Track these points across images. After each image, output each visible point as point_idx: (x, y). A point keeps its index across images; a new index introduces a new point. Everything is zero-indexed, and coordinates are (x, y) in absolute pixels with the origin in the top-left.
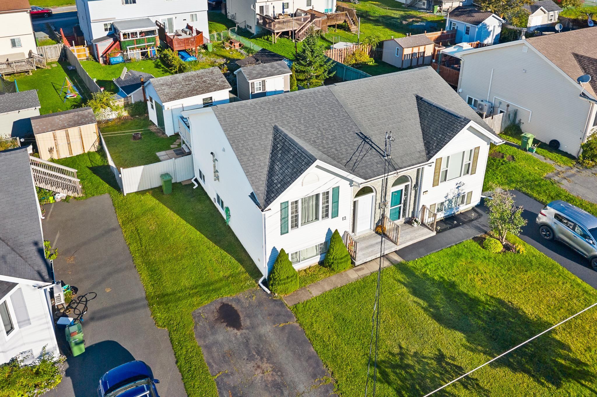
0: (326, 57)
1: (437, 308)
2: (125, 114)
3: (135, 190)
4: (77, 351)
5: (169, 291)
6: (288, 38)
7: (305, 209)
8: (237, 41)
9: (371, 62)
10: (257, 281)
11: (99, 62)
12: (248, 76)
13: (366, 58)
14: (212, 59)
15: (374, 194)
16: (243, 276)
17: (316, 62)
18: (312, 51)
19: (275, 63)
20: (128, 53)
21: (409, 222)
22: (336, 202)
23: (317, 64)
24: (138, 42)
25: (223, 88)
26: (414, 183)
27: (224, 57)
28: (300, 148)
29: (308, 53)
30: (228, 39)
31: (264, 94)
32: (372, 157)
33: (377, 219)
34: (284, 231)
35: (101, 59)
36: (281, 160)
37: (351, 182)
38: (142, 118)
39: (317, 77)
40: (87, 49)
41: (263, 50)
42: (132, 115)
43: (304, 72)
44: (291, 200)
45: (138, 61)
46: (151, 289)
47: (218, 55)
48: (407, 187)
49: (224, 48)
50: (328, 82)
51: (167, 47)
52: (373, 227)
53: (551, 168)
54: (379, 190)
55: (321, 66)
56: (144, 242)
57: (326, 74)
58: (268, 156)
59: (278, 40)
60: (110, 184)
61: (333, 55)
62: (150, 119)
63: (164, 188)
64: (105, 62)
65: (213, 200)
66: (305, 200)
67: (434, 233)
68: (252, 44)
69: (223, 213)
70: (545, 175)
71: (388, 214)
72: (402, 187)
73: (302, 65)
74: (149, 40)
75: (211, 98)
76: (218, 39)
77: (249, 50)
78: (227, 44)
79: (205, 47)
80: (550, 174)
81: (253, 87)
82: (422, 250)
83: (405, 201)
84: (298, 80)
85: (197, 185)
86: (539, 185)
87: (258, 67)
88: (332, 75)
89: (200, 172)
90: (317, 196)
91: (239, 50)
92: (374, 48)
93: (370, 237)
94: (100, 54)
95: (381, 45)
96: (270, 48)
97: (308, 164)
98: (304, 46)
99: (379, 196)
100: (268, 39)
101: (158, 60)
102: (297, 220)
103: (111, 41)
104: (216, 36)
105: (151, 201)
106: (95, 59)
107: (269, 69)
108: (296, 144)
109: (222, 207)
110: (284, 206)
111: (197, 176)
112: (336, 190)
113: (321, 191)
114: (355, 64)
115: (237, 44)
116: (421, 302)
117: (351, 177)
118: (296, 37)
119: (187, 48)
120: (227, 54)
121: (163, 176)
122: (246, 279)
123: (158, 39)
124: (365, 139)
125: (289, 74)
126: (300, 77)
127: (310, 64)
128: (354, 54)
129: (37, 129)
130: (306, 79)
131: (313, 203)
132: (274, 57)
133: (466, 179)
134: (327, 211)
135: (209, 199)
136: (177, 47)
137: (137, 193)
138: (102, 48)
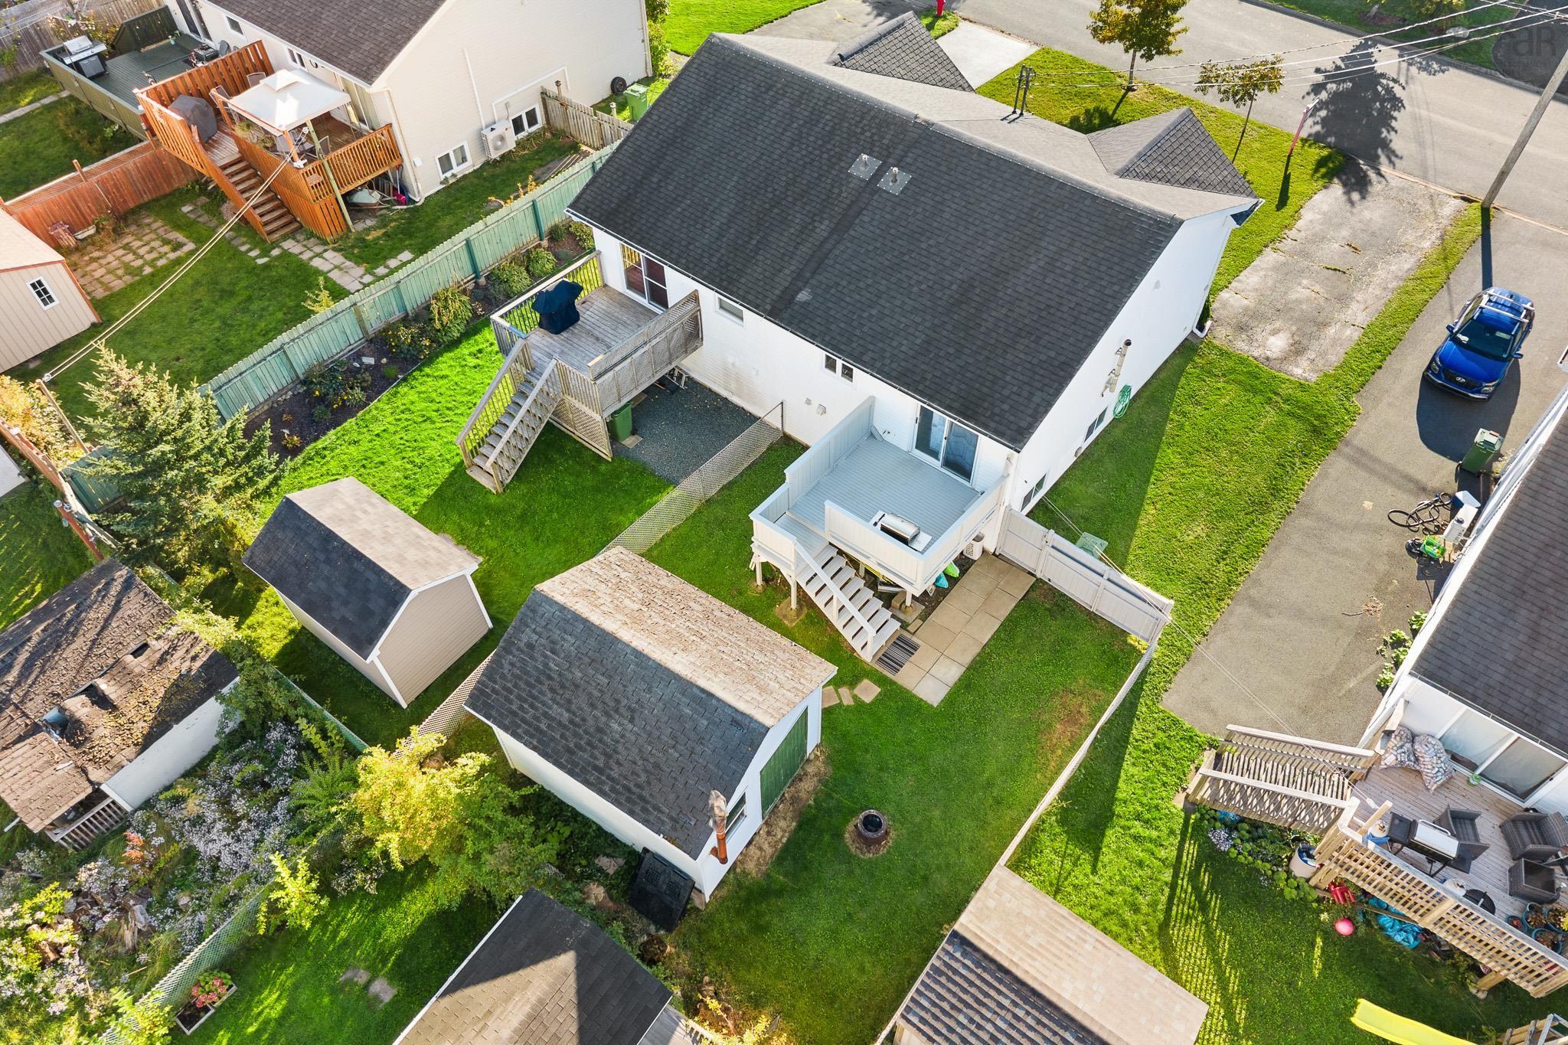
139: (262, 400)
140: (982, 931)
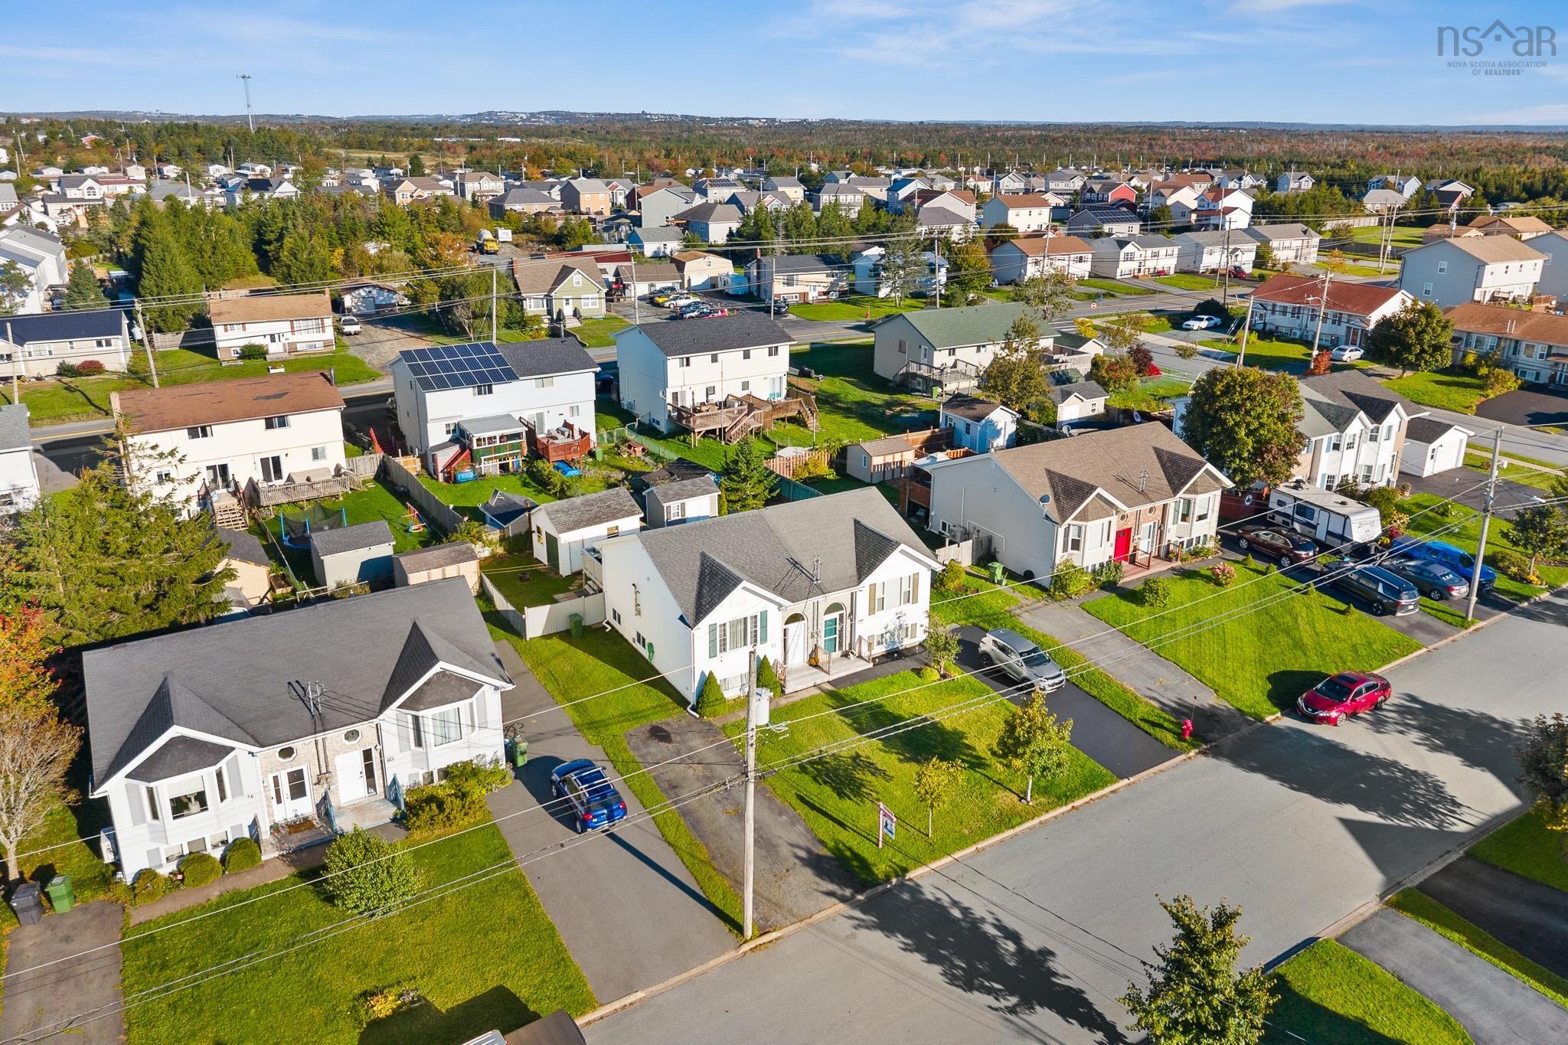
0: (766, 469)
1: (861, 724)
2: (500, 550)
3: (539, 633)
4: (521, 761)
5: (598, 719)
6: (715, 439)
7: (734, 634)
8: (639, 445)
9: (831, 475)
10: (685, 709)
11: (437, 480)
13: (825, 470)
14: (604, 472)
15: (805, 622)
16: (670, 706)
17: (752, 477)
18: (748, 463)
19: (698, 480)
20: (482, 466)
21: (846, 655)
22: (764, 627)
23: (755, 480)
24: (497, 450)
25: (632, 513)
26: (849, 611)
27: (622, 469)
28: (728, 572)
29: (742, 466)
30: (625, 441)
31: (683, 521)
32: (802, 582)
33: (810, 650)
34: (712, 654)
35: (441, 475)
36: (708, 584)
37: (780, 606)
38: (523, 555)
39: (755, 497)
40: (418, 460)
41: (680, 460)
42: (509, 551)
43: (737, 490)
44: (719, 622)
45: (495, 477)
46: (577, 719)
47: (612, 467)
48: (841, 616)
49: (619, 454)
50: (769, 503)
51: (540, 457)
52: (807, 659)
53: (1016, 601)
54: (810, 617)
55: (760, 482)
56: (560, 682)
57: (766, 493)
58: (696, 581)
59: (699, 441)
60: (505, 630)
61: (777, 466)
62: (536, 555)
63: (573, 633)
64: (447, 480)
65: (631, 641)
66: (734, 624)
67: (871, 665)
68: (662, 449)
69: (645, 653)
70: (1007, 608)
71: (821, 644)
72: (836, 615)
73: (735, 481)
74: (512, 447)
75: (617, 528)
76: (609, 441)
77: (658, 459)
78: (624, 448)
79: (592, 454)
80: (1013, 607)
81: (669, 513)
82: (855, 680)
83: (841, 631)
84: (729, 501)
85: (609, 628)
86: (997, 619)
87: (676, 486)
88: (774, 494)
89: (614, 611)
90: (745, 619)
91: (642, 458)
92: (835, 455)
93: (802, 669)
94: (440, 468)
95: (843, 452)
96: (689, 456)
97: (735, 585)
98: (737, 455)
99: (811, 624)
100: (684, 441)
101: (525, 475)
102: (725, 644)
103: (456, 448)
104: (605, 436)
105: (559, 645)
106: (430, 474)
107: (689, 487)
108: (724, 568)
109: (644, 646)
110: (712, 628)
111: (610, 617)
112: (764, 614)
113: (749, 615)
114: (809, 478)
115: (639, 449)
116: (846, 720)
117: (779, 599)
118: (727, 437)
119: (569, 457)
120: (625, 464)
121: (572, 616)
122: (674, 709)
123: (525, 445)
124: (795, 564)
125: (716, 494)
126: (733, 497)
127: (745, 480)
128: (806, 464)
129: (410, 568)
130: (739, 500)
131: (741, 627)
132: (698, 470)
133: (907, 608)
134: (756, 636)
135: (627, 641)
136: (554, 456)
137: (542, 637)
138: (443, 459)
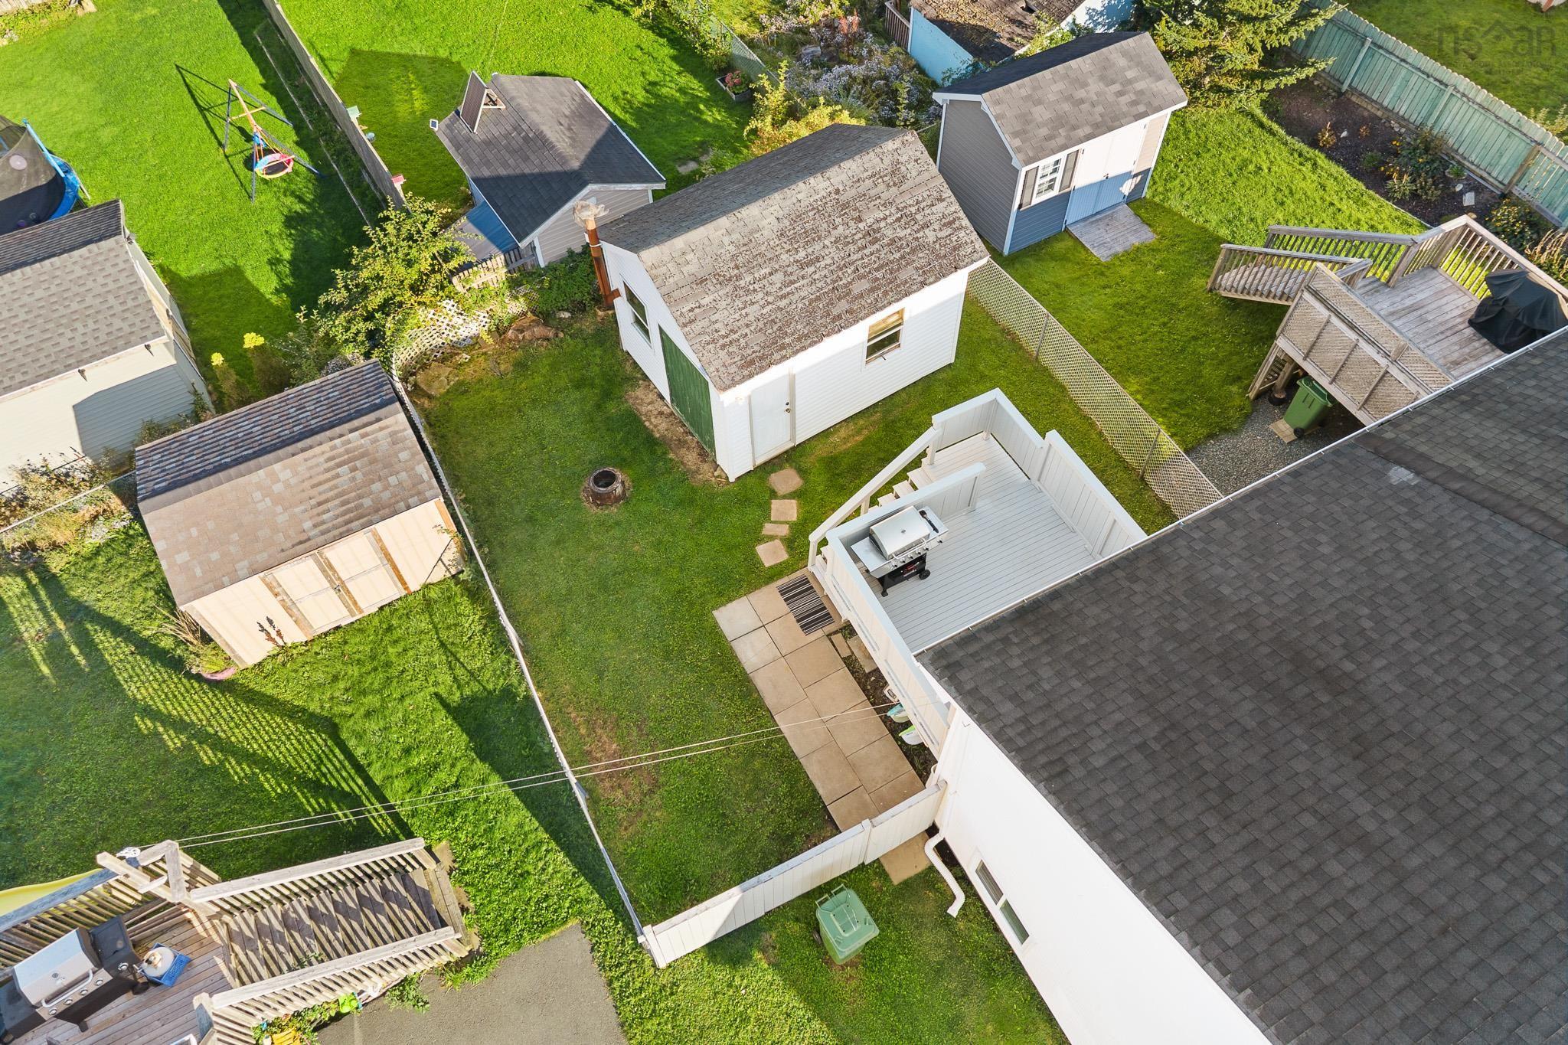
12: (1017, 142)
75: (901, 313)
81: (1029, 187)
129: (185, 568)
139: (1385, 104)
140: (381, 429)
